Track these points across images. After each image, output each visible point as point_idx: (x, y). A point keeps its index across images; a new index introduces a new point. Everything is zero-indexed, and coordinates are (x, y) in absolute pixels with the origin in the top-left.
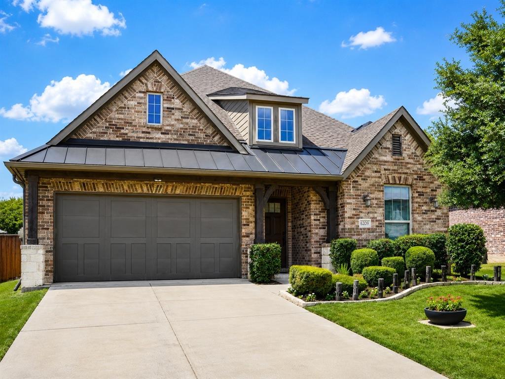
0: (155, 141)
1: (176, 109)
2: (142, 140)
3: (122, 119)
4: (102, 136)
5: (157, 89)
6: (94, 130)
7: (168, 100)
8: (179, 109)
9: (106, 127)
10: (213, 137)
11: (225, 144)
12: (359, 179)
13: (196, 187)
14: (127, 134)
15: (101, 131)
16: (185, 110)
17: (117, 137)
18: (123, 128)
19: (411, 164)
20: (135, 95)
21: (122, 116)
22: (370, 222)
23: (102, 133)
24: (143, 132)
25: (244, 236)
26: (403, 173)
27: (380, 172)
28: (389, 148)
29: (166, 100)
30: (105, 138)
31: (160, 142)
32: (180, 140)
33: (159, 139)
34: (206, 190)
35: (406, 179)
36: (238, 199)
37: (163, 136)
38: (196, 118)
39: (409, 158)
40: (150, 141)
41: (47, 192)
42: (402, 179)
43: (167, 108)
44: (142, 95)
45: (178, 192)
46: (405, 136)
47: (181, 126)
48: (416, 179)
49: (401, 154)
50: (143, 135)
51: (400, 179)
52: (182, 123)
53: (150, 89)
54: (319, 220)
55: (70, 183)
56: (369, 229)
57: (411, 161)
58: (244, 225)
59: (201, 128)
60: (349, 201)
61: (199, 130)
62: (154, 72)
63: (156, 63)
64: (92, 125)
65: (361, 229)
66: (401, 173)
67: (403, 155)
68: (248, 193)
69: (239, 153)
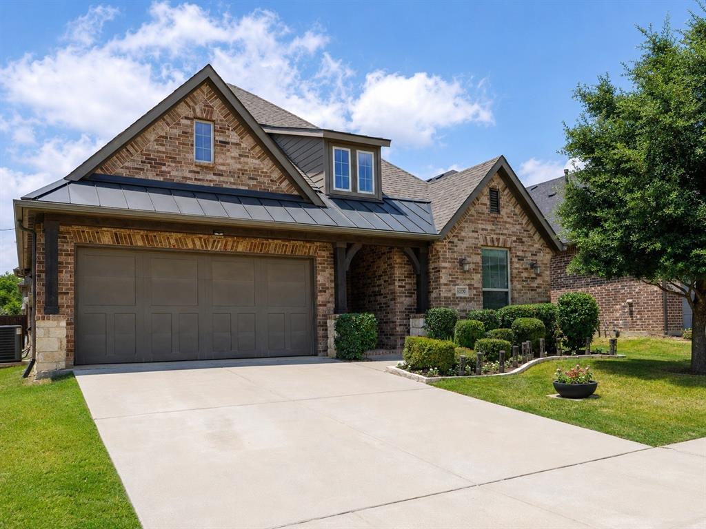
0: (206, 184)
1: (233, 144)
2: (189, 182)
3: (164, 153)
4: (137, 173)
5: (206, 117)
6: (126, 164)
7: (222, 132)
8: (237, 144)
9: (142, 162)
10: (281, 183)
11: (296, 193)
12: (455, 240)
13: (263, 244)
14: (169, 173)
15: (136, 166)
16: (243, 145)
17: (157, 175)
18: (164, 165)
19: (509, 223)
20: (179, 121)
21: (162, 149)
22: (467, 290)
23: (136, 169)
24: (191, 172)
25: (320, 305)
26: (502, 234)
27: (477, 232)
28: (486, 205)
29: (218, 131)
30: (141, 176)
31: (212, 185)
32: (238, 184)
33: (211, 181)
34: (274, 246)
35: (505, 241)
36: (312, 260)
37: (215, 178)
38: (259, 158)
39: (508, 217)
40: (199, 183)
41: (65, 245)
42: (501, 240)
43: (220, 142)
44: (188, 122)
45: (240, 248)
46: (503, 191)
47: (239, 166)
48: (514, 241)
49: (498, 212)
50: (189, 175)
51: (498, 240)
52: (240, 163)
53: (199, 114)
54: (405, 287)
55: (97, 232)
56: (465, 298)
57: (509, 220)
58: (320, 291)
59: (265, 170)
60: (444, 265)
61: (262, 172)
62: (203, 92)
63: (208, 81)
64: (123, 158)
65: (457, 298)
66: (499, 234)
67: (501, 213)
68: (323, 253)
69: (313, 204)
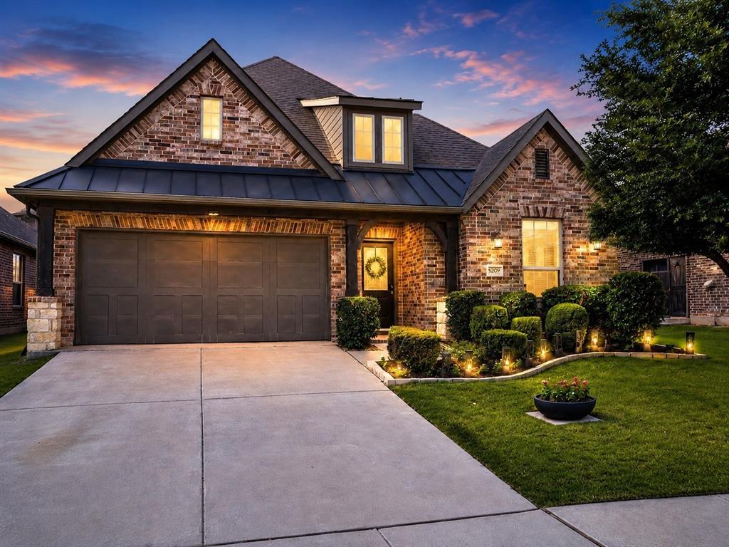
0: (212, 163)
1: (242, 119)
2: (194, 162)
3: (167, 133)
4: (140, 156)
5: (214, 92)
6: (130, 147)
7: (231, 108)
8: (246, 119)
9: (145, 144)
10: (295, 158)
11: (312, 167)
12: (488, 212)
13: (269, 224)
14: (174, 153)
15: (139, 149)
16: (253, 120)
17: (161, 156)
18: (169, 145)
19: (562, 189)
20: (185, 100)
21: (167, 129)
22: (502, 270)
23: (140, 151)
24: (196, 151)
25: (334, 287)
26: (551, 203)
27: (517, 201)
28: (530, 169)
29: (227, 107)
30: (145, 158)
31: (219, 164)
32: (246, 161)
33: (219, 159)
34: (282, 226)
35: (554, 210)
36: (326, 239)
37: (222, 156)
38: (270, 132)
39: (560, 182)
40: (205, 162)
41: (66, 229)
42: (548, 210)
43: (229, 118)
44: (194, 100)
45: (243, 229)
46: (554, 151)
47: (249, 142)
48: (568, 210)
49: (547, 175)
50: (195, 155)
51: (545, 210)
52: (249, 139)
53: (205, 92)
54: (435, 266)
55: (97, 216)
56: (500, 278)
57: (562, 185)
58: (335, 272)
59: (277, 144)
60: (472, 241)
61: (274, 147)
62: (210, 68)
63: (212, 57)
64: (126, 141)
65: (489, 278)
66: (546, 202)
67: (551, 178)
68: (339, 231)
69: (330, 178)
